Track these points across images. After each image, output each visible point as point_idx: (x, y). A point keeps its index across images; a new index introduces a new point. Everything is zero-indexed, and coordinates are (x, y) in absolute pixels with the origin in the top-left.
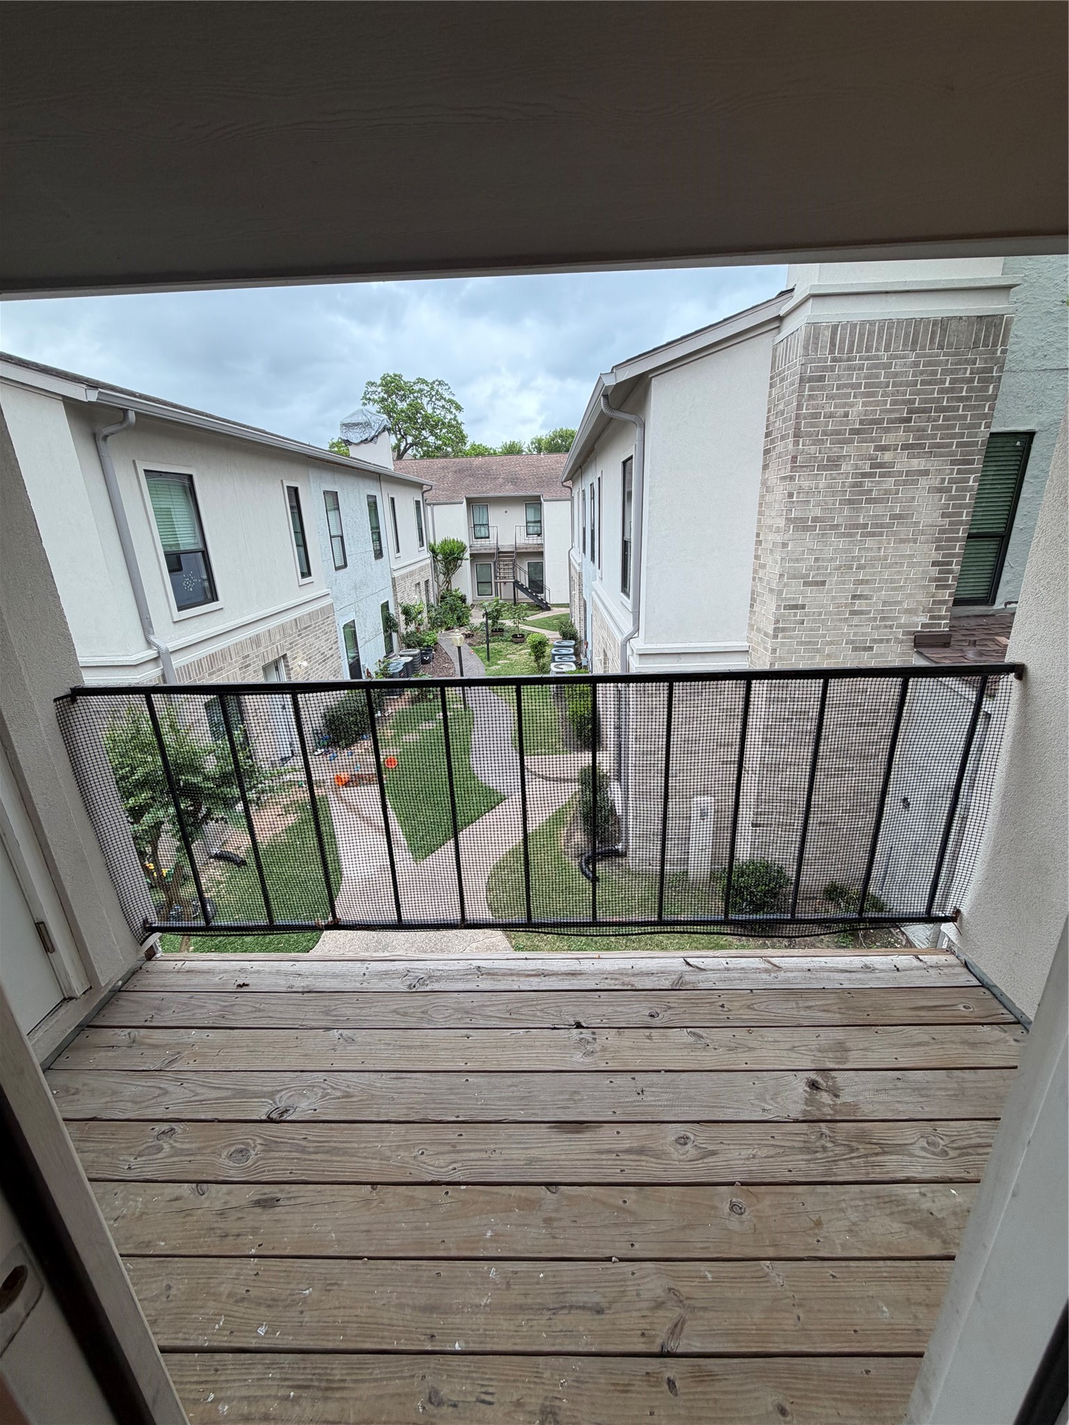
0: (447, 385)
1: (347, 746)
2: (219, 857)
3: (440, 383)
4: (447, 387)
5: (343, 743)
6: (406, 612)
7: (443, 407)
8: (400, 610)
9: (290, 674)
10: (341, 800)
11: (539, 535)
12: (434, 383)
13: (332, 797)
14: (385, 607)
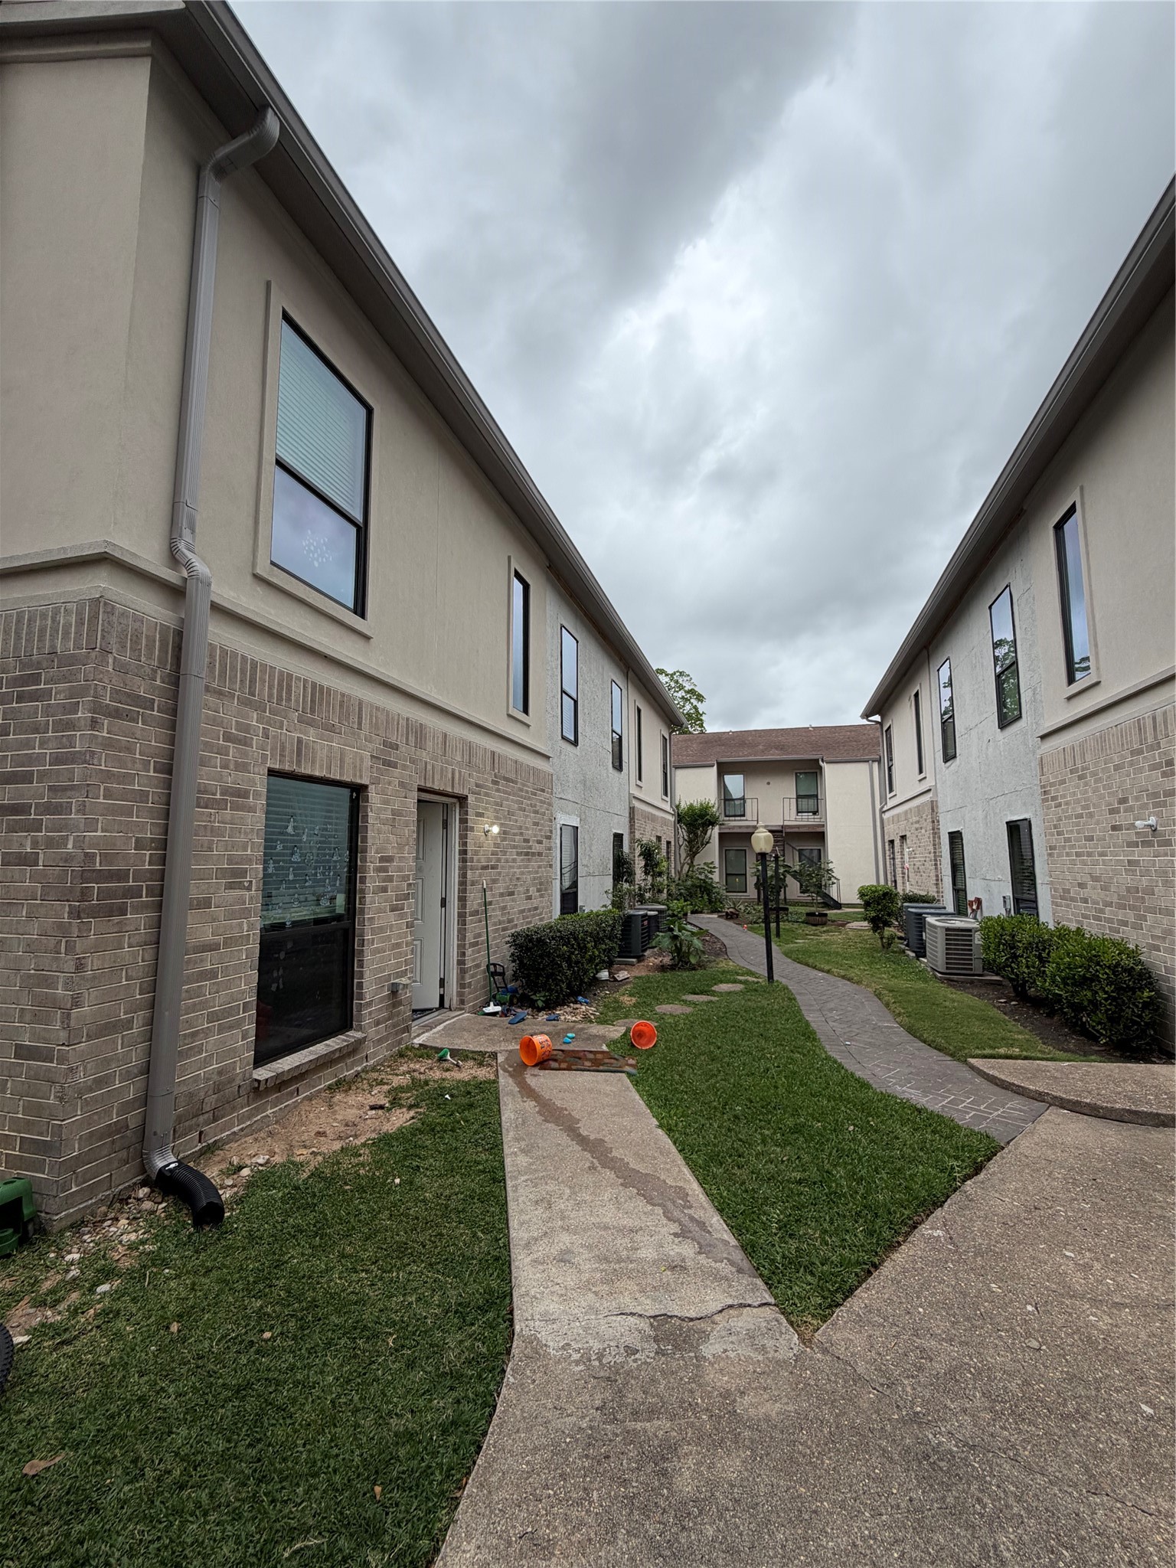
0: (688, 675)
1: (550, 1006)
2: (167, 1185)
3: (682, 674)
4: (688, 678)
5: (540, 998)
6: (648, 854)
7: (683, 698)
8: (638, 852)
9: (466, 836)
10: (528, 1092)
11: (815, 813)
12: (675, 673)
13: (506, 1083)
14: (618, 838)
